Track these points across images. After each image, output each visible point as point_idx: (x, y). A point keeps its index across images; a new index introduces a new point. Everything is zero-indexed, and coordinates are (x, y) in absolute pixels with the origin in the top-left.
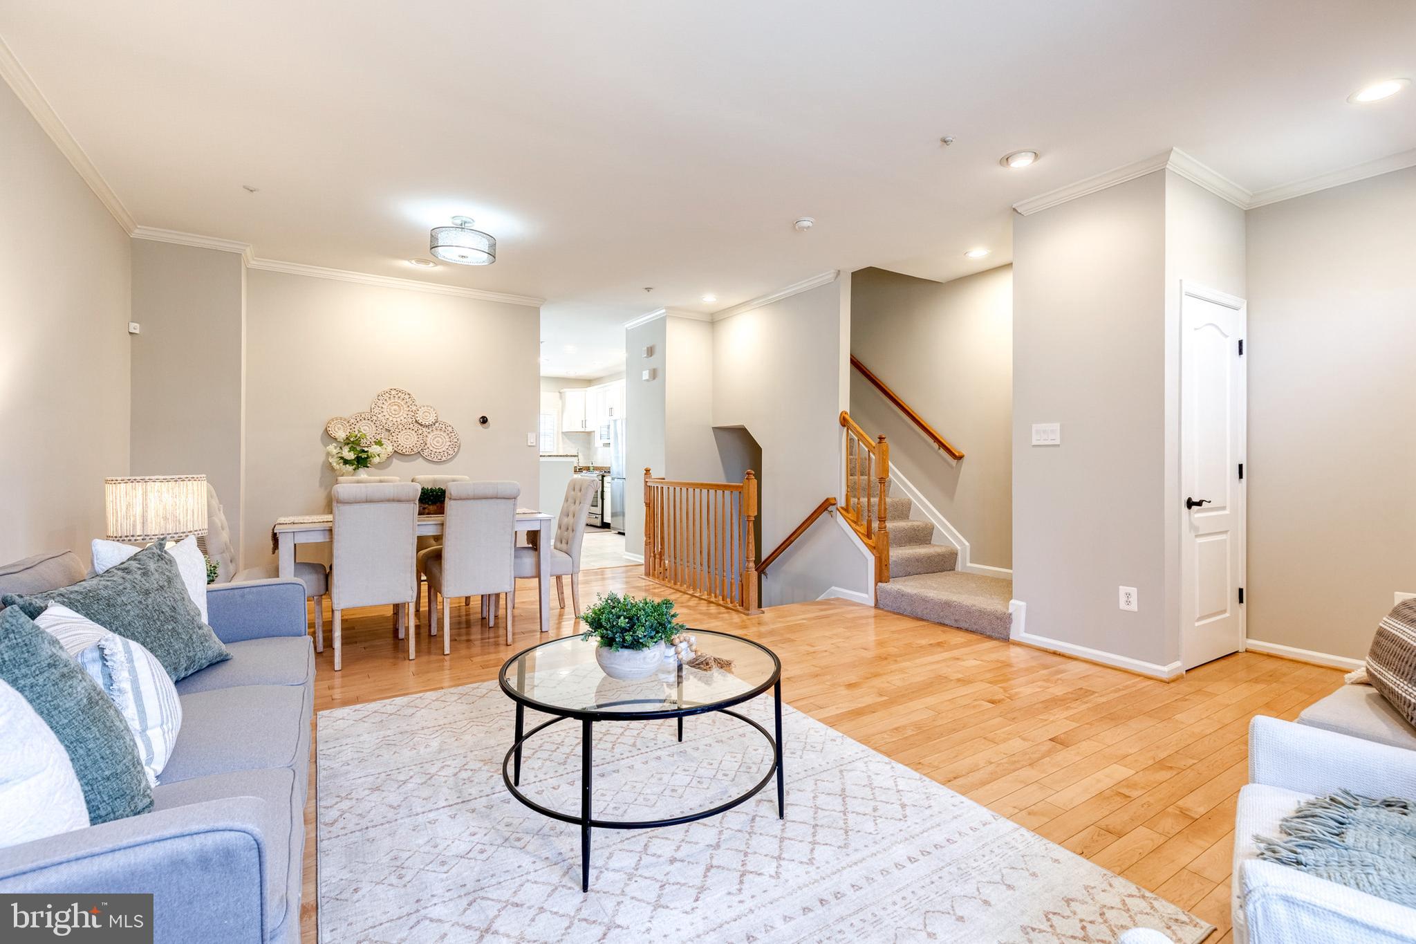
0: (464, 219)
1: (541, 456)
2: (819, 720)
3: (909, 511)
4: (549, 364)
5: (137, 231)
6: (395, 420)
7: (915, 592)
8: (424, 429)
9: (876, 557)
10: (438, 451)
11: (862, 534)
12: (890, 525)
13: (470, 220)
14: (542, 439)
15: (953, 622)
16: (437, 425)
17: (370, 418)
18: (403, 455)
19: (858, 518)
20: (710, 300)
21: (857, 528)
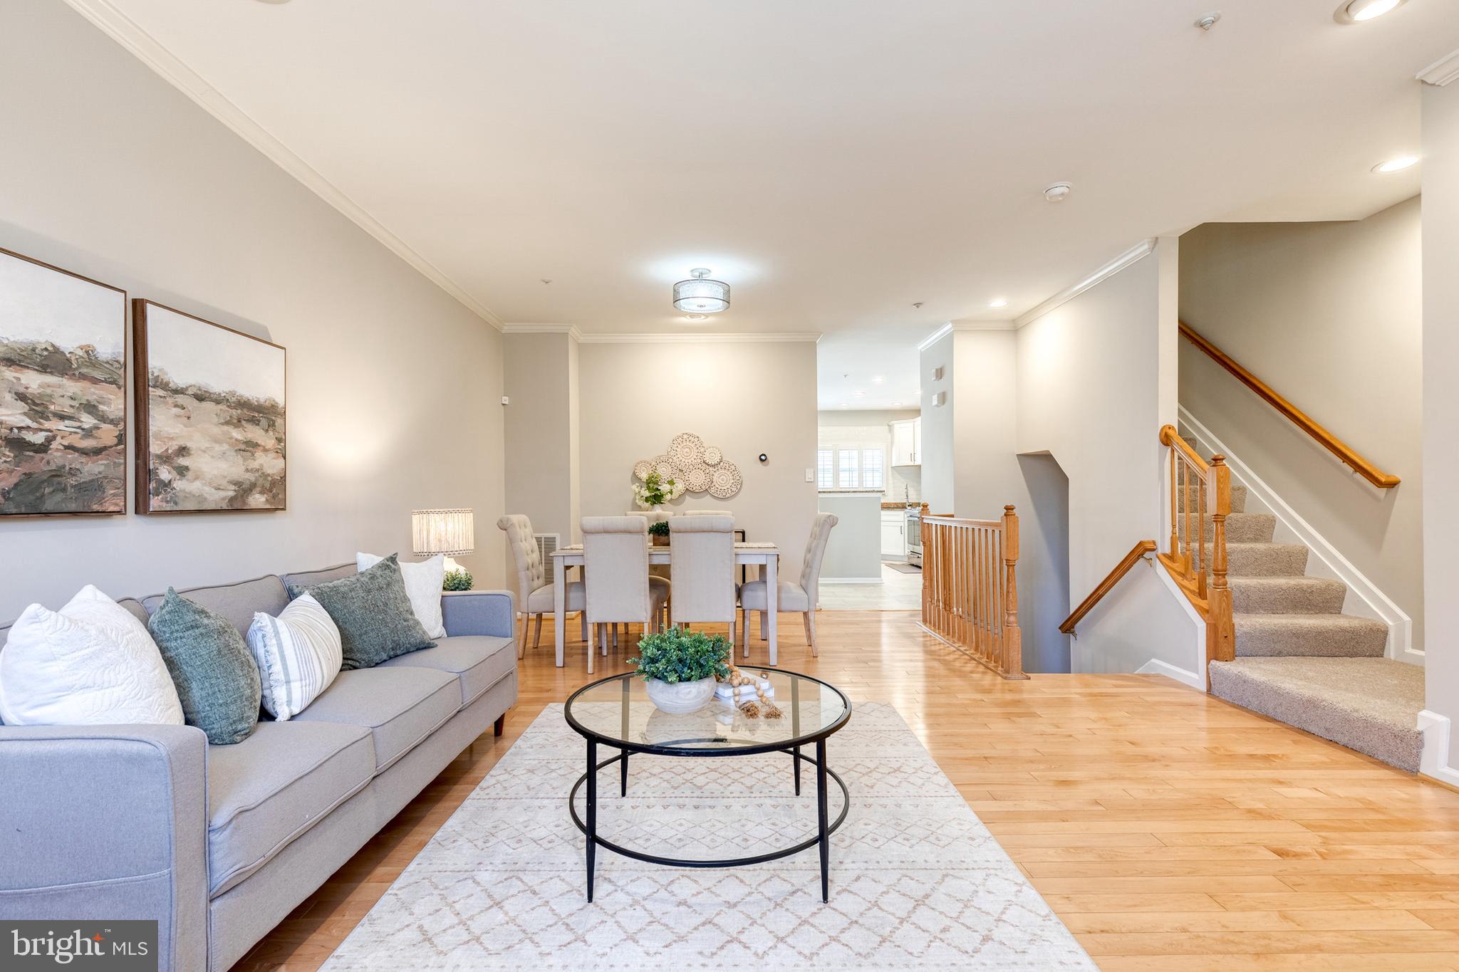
0: (700, 271)
1: (819, 492)
2: (975, 812)
3: (1304, 564)
4: (827, 398)
5: (506, 328)
6: (686, 461)
7: (1263, 679)
8: (711, 469)
9: (1207, 624)
10: (723, 488)
11: (1192, 592)
12: (1233, 581)
13: (706, 271)
14: (820, 475)
15: (1323, 730)
16: (722, 464)
17: (667, 461)
18: (693, 492)
19: (1187, 569)
20: (999, 304)
21: (1185, 583)
